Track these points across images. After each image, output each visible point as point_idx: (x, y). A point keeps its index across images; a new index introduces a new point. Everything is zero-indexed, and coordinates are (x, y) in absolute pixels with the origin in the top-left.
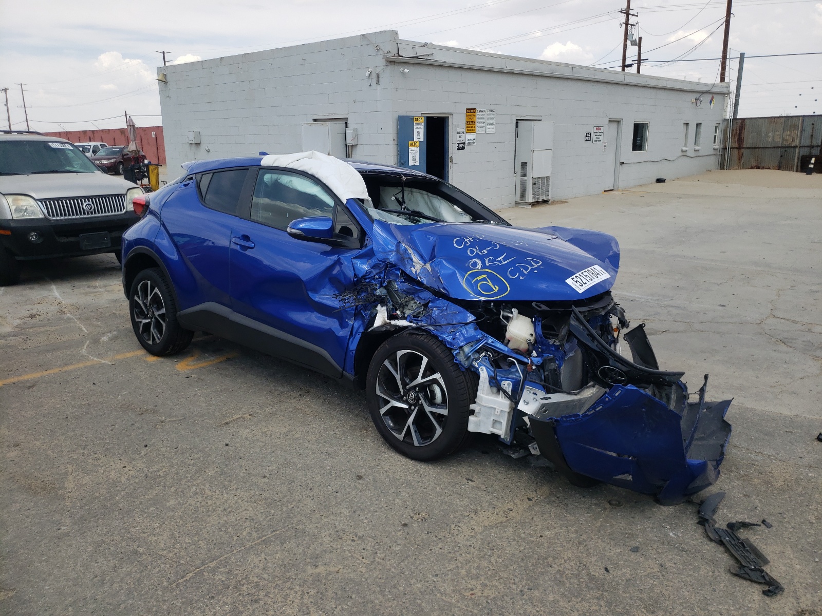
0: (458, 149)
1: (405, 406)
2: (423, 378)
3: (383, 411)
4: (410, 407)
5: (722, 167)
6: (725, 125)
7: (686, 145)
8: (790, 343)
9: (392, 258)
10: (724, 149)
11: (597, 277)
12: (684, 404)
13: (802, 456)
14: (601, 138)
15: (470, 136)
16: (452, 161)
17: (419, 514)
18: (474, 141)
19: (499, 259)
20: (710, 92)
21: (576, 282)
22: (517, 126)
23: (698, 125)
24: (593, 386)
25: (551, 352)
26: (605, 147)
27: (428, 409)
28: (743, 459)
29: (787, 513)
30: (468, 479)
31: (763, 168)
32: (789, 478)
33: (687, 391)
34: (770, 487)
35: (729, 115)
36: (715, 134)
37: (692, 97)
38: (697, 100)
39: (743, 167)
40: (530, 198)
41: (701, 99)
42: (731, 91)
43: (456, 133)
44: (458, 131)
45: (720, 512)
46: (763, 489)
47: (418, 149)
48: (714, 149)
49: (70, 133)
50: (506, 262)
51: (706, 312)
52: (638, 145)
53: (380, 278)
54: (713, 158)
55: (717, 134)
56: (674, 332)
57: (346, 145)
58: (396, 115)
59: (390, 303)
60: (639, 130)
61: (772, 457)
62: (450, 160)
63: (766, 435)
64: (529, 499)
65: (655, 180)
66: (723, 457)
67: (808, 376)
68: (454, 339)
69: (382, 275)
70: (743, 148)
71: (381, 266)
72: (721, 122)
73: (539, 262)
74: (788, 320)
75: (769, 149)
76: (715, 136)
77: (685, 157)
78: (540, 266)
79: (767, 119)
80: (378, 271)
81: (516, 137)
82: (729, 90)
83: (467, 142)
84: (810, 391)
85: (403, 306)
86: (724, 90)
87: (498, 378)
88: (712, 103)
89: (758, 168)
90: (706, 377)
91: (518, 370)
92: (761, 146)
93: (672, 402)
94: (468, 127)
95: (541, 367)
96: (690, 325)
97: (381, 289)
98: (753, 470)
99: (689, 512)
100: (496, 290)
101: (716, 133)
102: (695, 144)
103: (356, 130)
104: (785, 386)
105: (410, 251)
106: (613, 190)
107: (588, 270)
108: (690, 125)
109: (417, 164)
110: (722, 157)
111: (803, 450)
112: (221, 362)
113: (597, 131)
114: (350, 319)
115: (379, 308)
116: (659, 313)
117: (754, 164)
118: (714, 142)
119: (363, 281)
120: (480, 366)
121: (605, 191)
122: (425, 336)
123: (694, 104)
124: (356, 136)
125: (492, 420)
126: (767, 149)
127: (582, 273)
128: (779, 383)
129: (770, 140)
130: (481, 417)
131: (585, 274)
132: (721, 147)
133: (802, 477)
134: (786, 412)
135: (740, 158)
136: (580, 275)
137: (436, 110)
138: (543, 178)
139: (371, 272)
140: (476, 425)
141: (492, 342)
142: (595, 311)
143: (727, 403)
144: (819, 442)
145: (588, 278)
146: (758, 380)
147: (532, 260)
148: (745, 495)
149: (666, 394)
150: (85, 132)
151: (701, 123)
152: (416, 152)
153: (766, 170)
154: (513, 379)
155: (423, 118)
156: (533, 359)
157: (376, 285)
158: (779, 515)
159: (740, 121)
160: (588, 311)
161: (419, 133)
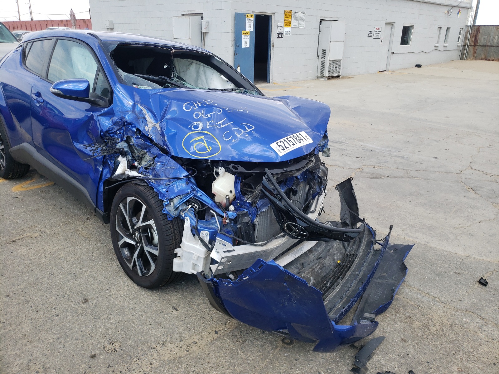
0: (278, 38)
1: (133, 243)
2: (143, 221)
3: (120, 243)
4: (137, 244)
5: (462, 58)
6: (467, 30)
7: (438, 42)
8: (479, 190)
9: (128, 118)
10: (465, 46)
11: (300, 142)
12: (370, 249)
13: (463, 299)
14: (379, 35)
15: (287, 29)
16: (273, 46)
17: (113, 344)
18: (290, 33)
19: (219, 123)
20: (458, 6)
21: (279, 146)
22: (320, 24)
23: (448, 29)
24: (283, 236)
25: (246, 207)
26: (382, 41)
27: (146, 248)
28: (411, 300)
29: (434, 363)
30: (173, 308)
31: (489, 60)
32: (446, 322)
33: (375, 237)
34: (427, 331)
35: (470, 23)
36: (459, 36)
37: (446, 9)
38: (448, 11)
39: (476, 59)
40: (327, 74)
41: (452, 11)
42: (472, 6)
43: (276, 26)
44: (279, 25)
45: (375, 358)
46: (420, 333)
47: (249, 37)
48: (457, 46)
49: (53, 21)
50: (224, 126)
51: (422, 163)
52: (405, 41)
53: (120, 133)
54: (457, 52)
55: (460, 36)
56: (394, 177)
57: (202, 32)
58: (234, 13)
59: (129, 155)
60: (406, 31)
61: (436, 299)
62: (272, 45)
63: (437, 275)
64: (216, 332)
65: (415, 65)
66: (392, 301)
67: (485, 220)
68: (167, 191)
69: (122, 131)
70: (477, 46)
71: (120, 123)
72: (464, 28)
73: (252, 127)
74: (481, 171)
75: (494, 47)
76: (459, 37)
77: (436, 50)
78: (252, 130)
79: (495, 27)
80: (118, 127)
81: (319, 32)
82: (471, 6)
83: (284, 33)
84: (484, 234)
85: (141, 159)
86: (468, 6)
87: (199, 228)
88: (459, 14)
89: (486, 60)
90: (391, 228)
91: (216, 222)
92: (490, 45)
93: (362, 245)
94: (285, 23)
95: (235, 221)
96: (408, 172)
97: (122, 143)
98: (417, 311)
99: (348, 356)
100: (209, 151)
101: (460, 34)
102: (445, 42)
103: (207, 22)
104: (465, 228)
105: (145, 111)
106: (385, 71)
107: (293, 136)
108: (442, 28)
109: (248, 46)
110: (463, 52)
111: (465, 293)
112: (49, 186)
113: (377, 30)
114: (99, 166)
115: (120, 159)
116: (388, 161)
117: (483, 56)
118: (458, 41)
119: (108, 135)
120: (185, 216)
121: (380, 71)
122: (146, 187)
123: (447, 14)
124: (208, 26)
125: (192, 263)
126: (493, 47)
127: (287, 139)
128: (461, 225)
129: (495, 41)
130: (183, 260)
131: (289, 139)
132: (463, 44)
133: (457, 321)
134: (461, 252)
135: (475, 53)
136: (285, 140)
137: (264, 10)
138: (336, 61)
139: (113, 128)
140: (178, 266)
141: (200, 195)
142: (288, 173)
143: (409, 248)
144: (480, 285)
145: (291, 144)
146: (446, 221)
147: (247, 125)
148: (402, 340)
149: (359, 238)
150: (62, 21)
151: (450, 28)
152: (247, 39)
153: (492, 61)
154: (211, 229)
155: (253, 15)
156: (229, 213)
157: (118, 139)
158: (427, 364)
159: (477, 27)
160: (282, 173)
161: (250, 25)
